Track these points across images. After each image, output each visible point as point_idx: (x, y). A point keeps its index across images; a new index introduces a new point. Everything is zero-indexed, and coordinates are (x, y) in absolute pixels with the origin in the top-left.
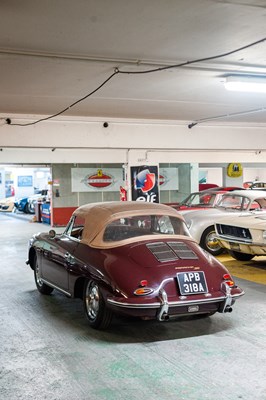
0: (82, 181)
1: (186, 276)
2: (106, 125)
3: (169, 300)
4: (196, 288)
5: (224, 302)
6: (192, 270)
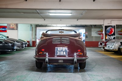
0: (95, 33)
1: (59, 49)
3: (49, 57)
4: (62, 53)
5: (73, 60)
6: (64, 47)
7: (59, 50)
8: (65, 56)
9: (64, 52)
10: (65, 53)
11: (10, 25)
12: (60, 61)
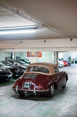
2: (45, 41)
3: (17, 89)
4: (27, 86)
5: (33, 92)
6: (30, 82)
7: (25, 84)
8: (28, 89)
9: (28, 85)
10: (28, 87)
11: (31, 53)
12: (25, 92)
